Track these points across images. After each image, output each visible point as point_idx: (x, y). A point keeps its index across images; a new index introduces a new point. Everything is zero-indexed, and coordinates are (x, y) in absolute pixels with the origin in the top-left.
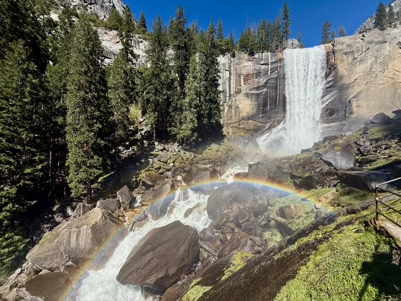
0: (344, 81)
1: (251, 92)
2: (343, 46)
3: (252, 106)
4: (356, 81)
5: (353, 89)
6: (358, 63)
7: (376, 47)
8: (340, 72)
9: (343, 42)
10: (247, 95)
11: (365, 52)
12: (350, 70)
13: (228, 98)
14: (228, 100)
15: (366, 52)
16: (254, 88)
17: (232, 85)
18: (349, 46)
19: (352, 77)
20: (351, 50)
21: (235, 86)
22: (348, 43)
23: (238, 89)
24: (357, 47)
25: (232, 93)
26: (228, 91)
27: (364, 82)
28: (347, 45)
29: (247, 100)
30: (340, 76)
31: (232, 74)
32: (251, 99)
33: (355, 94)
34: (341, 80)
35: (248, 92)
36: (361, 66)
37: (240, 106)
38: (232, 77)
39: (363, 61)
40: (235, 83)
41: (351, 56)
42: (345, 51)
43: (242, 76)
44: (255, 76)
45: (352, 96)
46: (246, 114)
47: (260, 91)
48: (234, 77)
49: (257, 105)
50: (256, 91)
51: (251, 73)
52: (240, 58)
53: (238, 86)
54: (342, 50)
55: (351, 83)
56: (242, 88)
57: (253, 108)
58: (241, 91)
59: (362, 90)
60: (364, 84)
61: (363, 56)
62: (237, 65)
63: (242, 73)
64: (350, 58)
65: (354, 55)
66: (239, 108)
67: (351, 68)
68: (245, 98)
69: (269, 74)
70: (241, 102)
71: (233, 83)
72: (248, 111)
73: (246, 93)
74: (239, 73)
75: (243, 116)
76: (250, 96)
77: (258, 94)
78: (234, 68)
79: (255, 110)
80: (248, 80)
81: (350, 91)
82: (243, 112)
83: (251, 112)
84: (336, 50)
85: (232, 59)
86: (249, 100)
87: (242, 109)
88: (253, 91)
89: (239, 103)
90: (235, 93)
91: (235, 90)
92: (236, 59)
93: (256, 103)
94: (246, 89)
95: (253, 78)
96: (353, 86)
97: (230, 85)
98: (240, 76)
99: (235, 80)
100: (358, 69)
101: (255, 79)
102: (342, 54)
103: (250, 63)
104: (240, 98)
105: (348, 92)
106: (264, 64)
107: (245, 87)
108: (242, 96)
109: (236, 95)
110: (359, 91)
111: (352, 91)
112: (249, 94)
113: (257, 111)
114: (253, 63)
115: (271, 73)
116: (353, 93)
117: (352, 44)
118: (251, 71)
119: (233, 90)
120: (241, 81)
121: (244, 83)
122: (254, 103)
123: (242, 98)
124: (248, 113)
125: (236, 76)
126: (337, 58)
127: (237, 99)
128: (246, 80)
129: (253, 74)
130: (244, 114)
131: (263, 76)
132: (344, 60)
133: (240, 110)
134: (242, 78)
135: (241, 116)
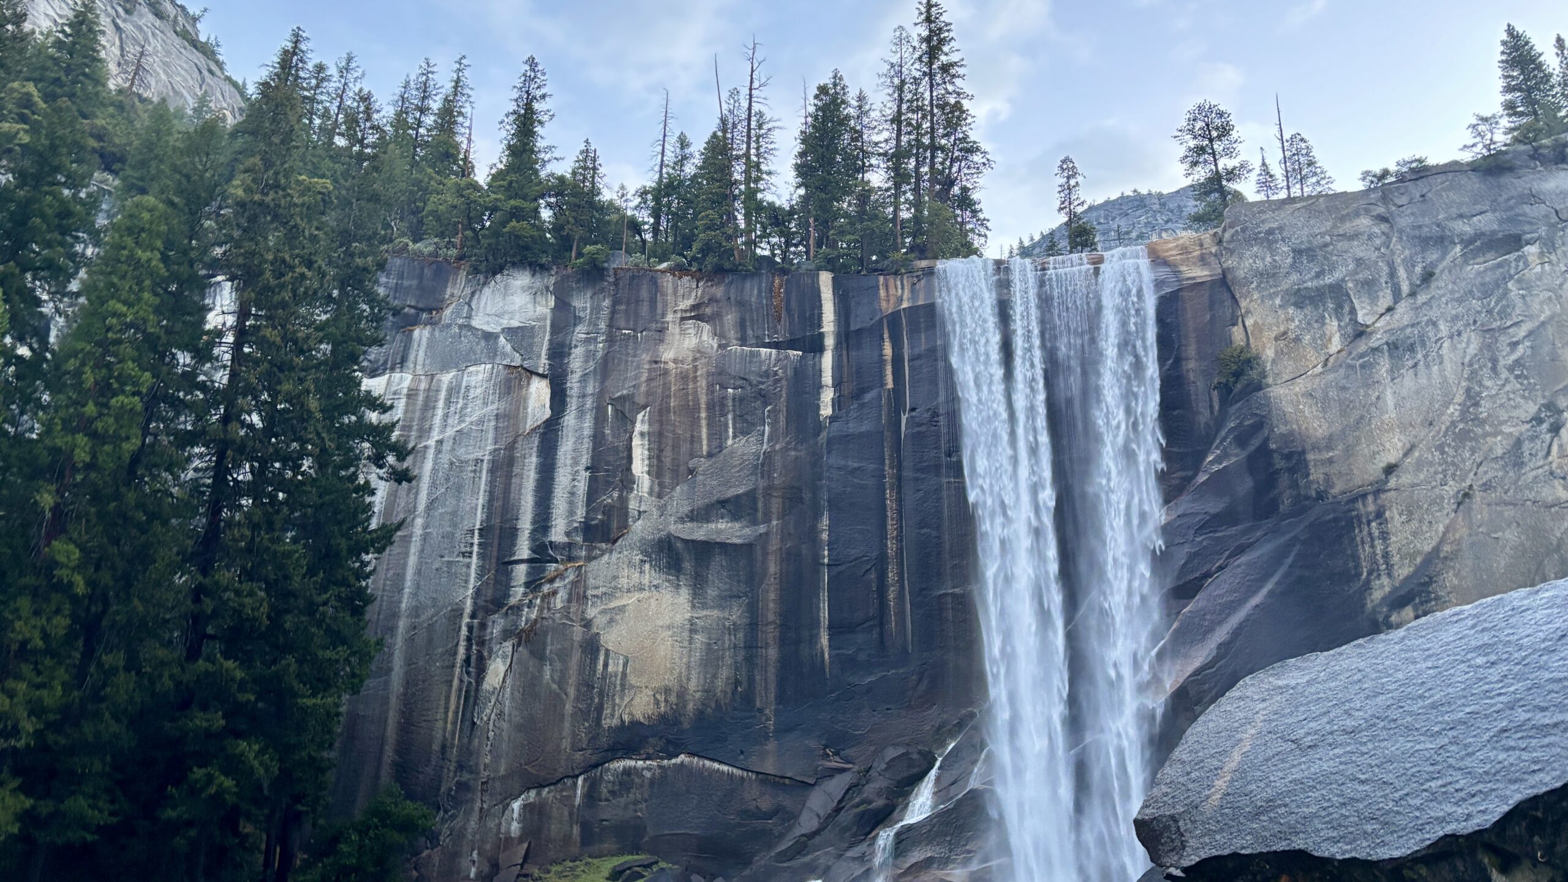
0: (1316, 472)
1: (700, 532)
2: (1273, 252)
3: (700, 638)
4: (1394, 481)
5: (1385, 536)
6: (1384, 365)
7: (1473, 269)
8: (1284, 418)
9: (1270, 232)
11: (1413, 294)
12: (1345, 408)
13: (521, 572)
14: (518, 592)
15: (1422, 298)
16: (723, 503)
17: (562, 479)
18: (1307, 252)
19: (1364, 449)
20: (1328, 280)
21: (582, 487)
23: (608, 511)
24: (1360, 263)
25: (558, 534)
26: (525, 524)
27: (1451, 488)
28: (1298, 252)
29: (667, 596)
30: (1286, 440)
31: (573, 404)
32: (698, 585)
33: (1403, 571)
34: (1294, 470)
35: (674, 527)
36: (1408, 382)
37: (610, 639)
38: (570, 419)
39: (1411, 348)
40: (585, 460)
41: (1336, 315)
42: (1291, 281)
43: (640, 417)
44: (730, 416)
45: (1387, 589)
46: (657, 703)
47: (762, 529)
48: (588, 424)
49: (741, 635)
50: (737, 525)
51: (703, 399)
52: (638, 301)
53: (608, 484)
54: (1268, 276)
55: (1364, 496)
56: (633, 505)
57: (710, 659)
58: (624, 526)
59: (1447, 548)
60: (1449, 506)
61: (1406, 321)
62: (611, 340)
63: (641, 400)
64: (1332, 325)
65: (1353, 311)
66: (602, 658)
67: (1344, 389)
68: (649, 575)
69: (826, 411)
70: (622, 609)
71: (575, 462)
72: (670, 680)
73: (660, 541)
74: (623, 399)
75: (626, 718)
76: (687, 565)
77: (747, 548)
78: (586, 361)
79: (724, 673)
80: (685, 448)
81: (1364, 552)
82: (632, 687)
83: (693, 685)
84: (1241, 273)
85: (582, 303)
86: (684, 595)
87: (625, 665)
88: (713, 526)
89: (604, 612)
90: (579, 539)
91: (580, 513)
92: (607, 303)
93: (736, 614)
94: (662, 509)
95: (717, 435)
96: (1379, 514)
97: (552, 479)
98: (625, 420)
99: (587, 444)
100: (1390, 400)
101: (730, 442)
102: (1278, 301)
103: (699, 332)
104: (615, 578)
105: (1355, 558)
106: (792, 344)
107: (660, 496)
108: (630, 564)
109: (590, 549)
110: (1428, 548)
111: (1379, 547)
112: (679, 545)
113: (737, 683)
114: (722, 336)
115: (837, 403)
116: (1389, 567)
117: (1326, 245)
118: (703, 383)
119: (571, 513)
120: (629, 449)
121: (650, 466)
122: (715, 613)
123: (628, 577)
124: (673, 699)
125: (600, 419)
126: (1256, 324)
127: (591, 582)
128: (670, 442)
129: (717, 407)
130: (637, 700)
131: (782, 423)
132: (1297, 340)
133: (610, 669)
134: (642, 434)
135: (615, 722)
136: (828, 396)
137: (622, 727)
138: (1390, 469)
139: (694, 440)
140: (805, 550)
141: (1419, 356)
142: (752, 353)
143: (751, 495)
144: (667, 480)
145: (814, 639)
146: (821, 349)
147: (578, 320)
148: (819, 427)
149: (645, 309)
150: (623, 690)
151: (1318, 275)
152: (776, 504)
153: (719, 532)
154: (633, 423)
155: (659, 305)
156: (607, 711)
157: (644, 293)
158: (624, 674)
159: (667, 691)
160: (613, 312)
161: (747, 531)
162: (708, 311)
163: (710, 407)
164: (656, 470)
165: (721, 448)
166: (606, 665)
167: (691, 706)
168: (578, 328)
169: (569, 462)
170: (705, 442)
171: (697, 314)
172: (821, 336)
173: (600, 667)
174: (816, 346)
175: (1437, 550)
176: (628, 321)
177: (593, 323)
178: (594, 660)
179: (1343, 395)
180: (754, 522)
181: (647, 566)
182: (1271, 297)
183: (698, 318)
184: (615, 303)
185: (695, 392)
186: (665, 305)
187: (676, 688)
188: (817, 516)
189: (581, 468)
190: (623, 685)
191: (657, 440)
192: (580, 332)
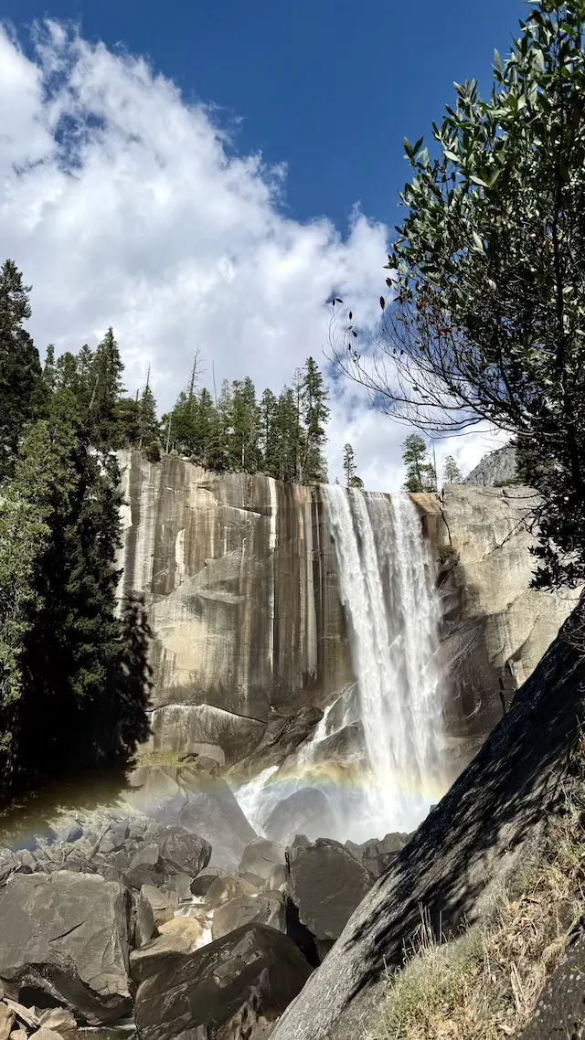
0: (482, 602)
1: (212, 596)
3: (212, 648)
4: (512, 610)
5: (510, 631)
6: (508, 561)
8: (470, 578)
9: (463, 499)
10: (197, 606)
11: (516, 535)
12: (493, 577)
15: (520, 537)
16: (223, 583)
18: (477, 510)
19: (501, 595)
20: (486, 523)
21: (150, 564)
22: (475, 503)
23: (164, 579)
24: (497, 518)
25: (138, 587)
27: (531, 616)
29: (195, 624)
30: (471, 587)
31: (144, 521)
32: (211, 620)
33: (517, 647)
34: (474, 600)
35: (200, 591)
37: (167, 643)
38: (142, 529)
39: (517, 557)
40: (151, 551)
41: (488, 538)
42: (471, 521)
43: (180, 533)
44: (225, 540)
45: (511, 654)
46: (191, 678)
47: (242, 598)
48: (152, 532)
49: (232, 648)
50: (230, 594)
51: (212, 529)
52: (175, 474)
53: (162, 566)
54: (463, 517)
55: (502, 614)
56: (177, 578)
57: (216, 660)
58: (172, 587)
59: (531, 639)
60: (532, 623)
61: (515, 545)
62: (161, 491)
63: (180, 524)
64: (487, 542)
65: (494, 538)
66: (163, 652)
67: (492, 569)
68: (186, 614)
69: (272, 545)
70: (172, 629)
71: (146, 552)
72: (197, 667)
73: (193, 597)
74: (171, 523)
75: (175, 684)
76: (205, 611)
77: (236, 607)
78: (150, 500)
79: (224, 666)
80: (202, 553)
81: (502, 637)
82: (178, 669)
83: (208, 670)
84: (450, 514)
85: (146, 468)
86: (204, 626)
87: (175, 658)
88: (218, 593)
89: (163, 629)
90: (149, 591)
91: (149, 578)
92: (159, 472)
93: (230, 638)
94: (193, 581)
95: (219, 548)
96: (508, 623)
97: (134, 558)
98: (171, 534)
99: (151, 543)
100: (510, 577)
101: (225, 553)
102: (465, 528)
103: (207, 495)
104: (169, 613)
105: (499, 639)
106: (256, 510)
107: (190, 575)
108: (177, 607)
109: (155, 597)
110: (524, 639)
111: (508, 636)
112: (202, 601)
113: (229, 671)
114: (220, 499)
115: (278, 542)
116: (512, 644)
117: (485, 508)
118: (212, 522)
119: (145, 577)
120: (174, 550)
121: (185, 559)
122: (219, 636)
123: (176, 614)
124: (198, 676)
125: (158, 532)
126: (455, 537)
127: (157, 613)
128: (195, 548)
129: (219, 534)
130: (180, 676)
131: (252, 547)
132: (473, 546)
133: (167, 658)
134: (181, 542)
135: (170, 685)
136: (273, 538)
137: (173, 689)
138: (510, 605)
139: (207, 549)
140: (263, 610)
141: (520, 560)
142: (236, 511)
143: (237, 581)
144: (193, 566)
145: (266, 653)
146: (271, 515)
147: (144, 478)
148: (269, 553)
149: (178, 478)
150: (174, 670)
151: (482, 520)
152: (249, 587)
153: (222, 596)
154: (176, 536)
155: (186, 478)
156: (166, 680)
157: (178, 470)
158: (174, 662)
159: (196, 672)
160: (162, 478)
161: (235, 598)
162: (212, 486)
163: (216, 534)
164: (188, 561)
165: (221, 555)
166: (165, 657)
167: (207, 681)
168: (144, 483)
169: (143, 551)
170: (212, 552)
171: (206, 486)
172: (271, 508)
173: (162, 657)
174: (267, 513)
175: (528, 639)
176: (170, 482)
177: (152, 481)
178: (159, 654)
179: (493, 572)
180: (238, 594)
181: (185, 609)
182: (463, 526)
183: (208, 489)
184: (164, 473)
185: (208, 526)
186: (189, 478)
187: (200, 672)
188: (268, 595)
189: (149, 554)
190: (174, 668)
191: (189, 546)
192: (145, 485)
